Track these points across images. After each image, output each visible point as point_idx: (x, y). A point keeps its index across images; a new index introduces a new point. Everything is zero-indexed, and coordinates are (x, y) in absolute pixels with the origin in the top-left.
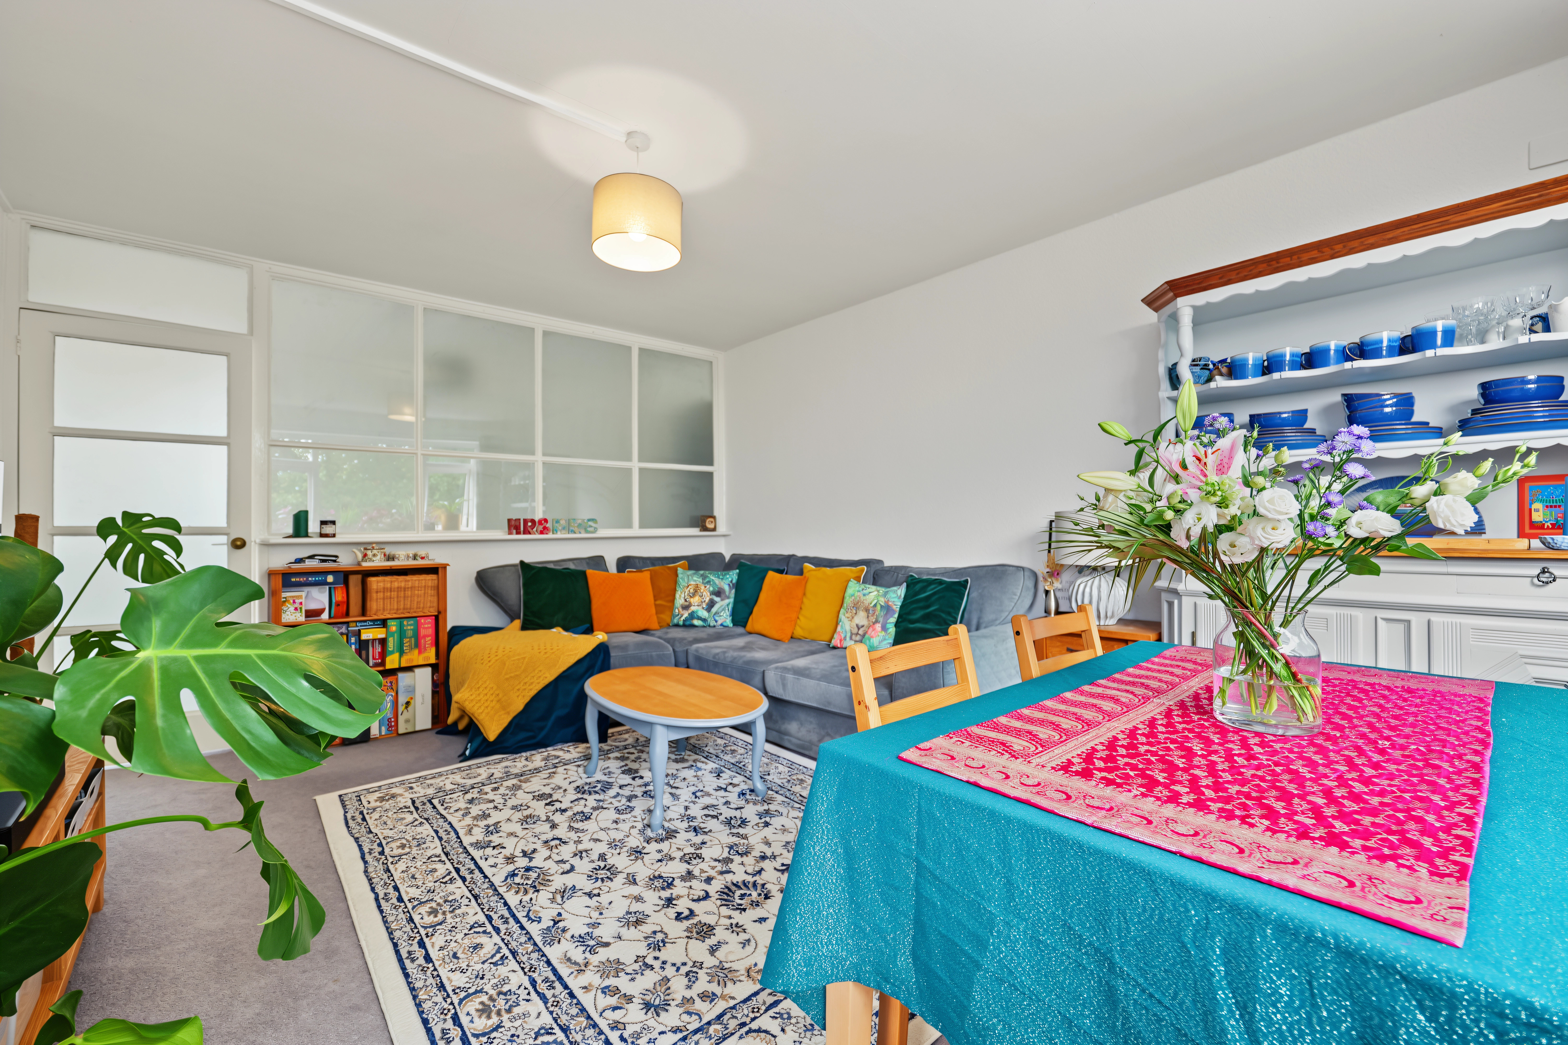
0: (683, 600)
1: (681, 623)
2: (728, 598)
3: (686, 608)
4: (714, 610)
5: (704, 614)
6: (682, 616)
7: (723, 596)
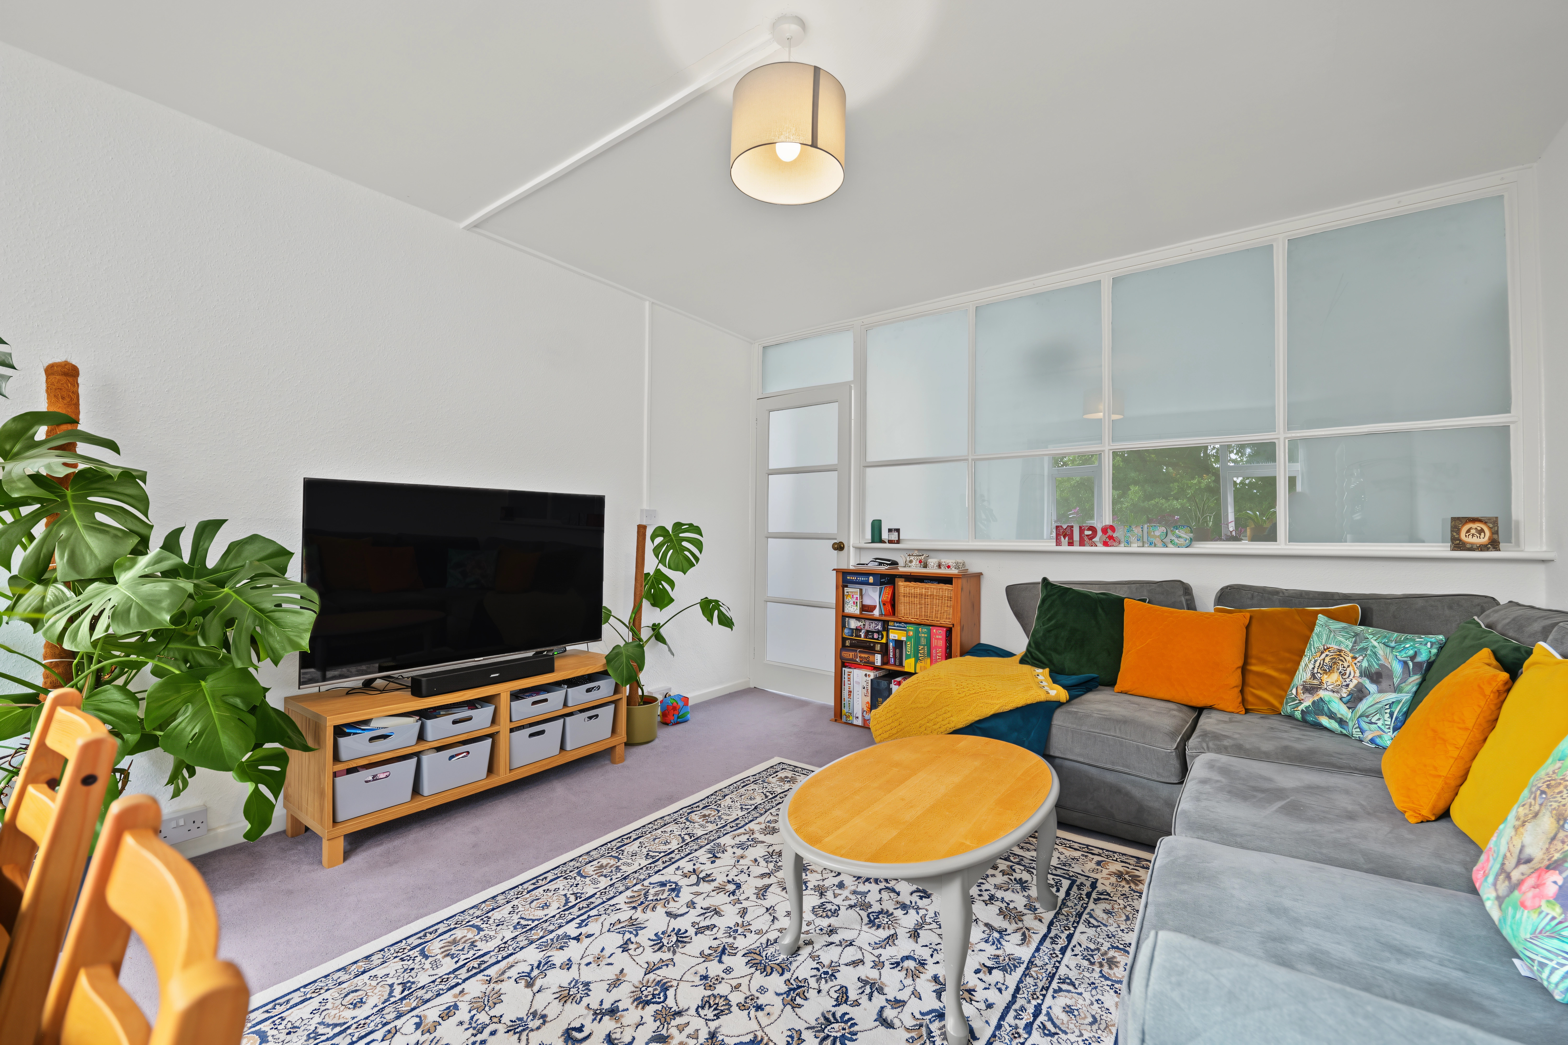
0: (1309, 675)
1: (1298, 715)
2: (1397, 689)
3: (1310, 689)
4: (1362, 707)
5: (1342, 710)
6: (1300, 703)
7: (1385, 683)
